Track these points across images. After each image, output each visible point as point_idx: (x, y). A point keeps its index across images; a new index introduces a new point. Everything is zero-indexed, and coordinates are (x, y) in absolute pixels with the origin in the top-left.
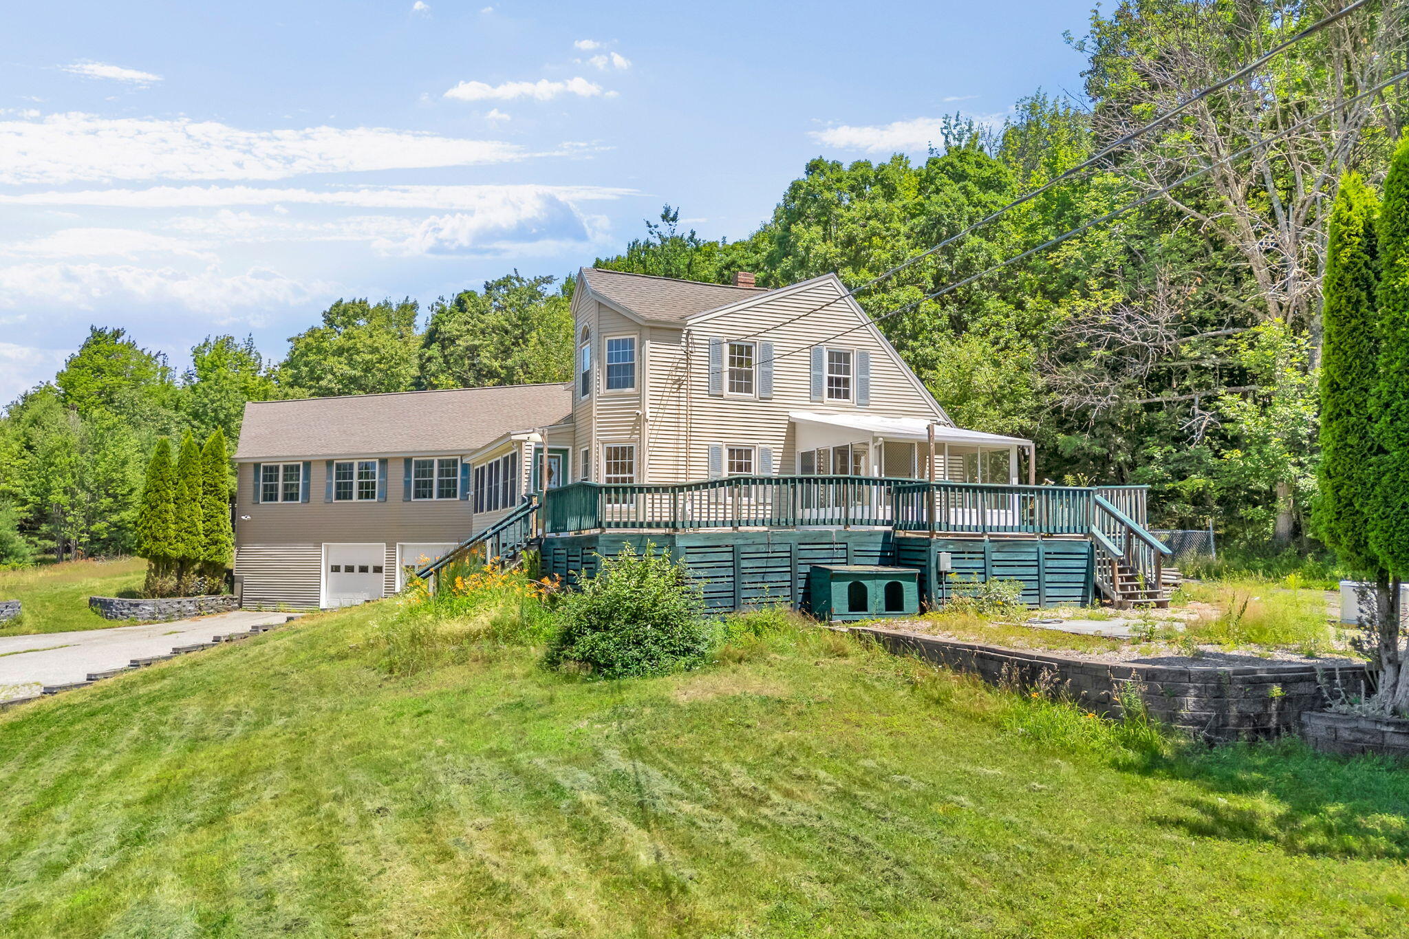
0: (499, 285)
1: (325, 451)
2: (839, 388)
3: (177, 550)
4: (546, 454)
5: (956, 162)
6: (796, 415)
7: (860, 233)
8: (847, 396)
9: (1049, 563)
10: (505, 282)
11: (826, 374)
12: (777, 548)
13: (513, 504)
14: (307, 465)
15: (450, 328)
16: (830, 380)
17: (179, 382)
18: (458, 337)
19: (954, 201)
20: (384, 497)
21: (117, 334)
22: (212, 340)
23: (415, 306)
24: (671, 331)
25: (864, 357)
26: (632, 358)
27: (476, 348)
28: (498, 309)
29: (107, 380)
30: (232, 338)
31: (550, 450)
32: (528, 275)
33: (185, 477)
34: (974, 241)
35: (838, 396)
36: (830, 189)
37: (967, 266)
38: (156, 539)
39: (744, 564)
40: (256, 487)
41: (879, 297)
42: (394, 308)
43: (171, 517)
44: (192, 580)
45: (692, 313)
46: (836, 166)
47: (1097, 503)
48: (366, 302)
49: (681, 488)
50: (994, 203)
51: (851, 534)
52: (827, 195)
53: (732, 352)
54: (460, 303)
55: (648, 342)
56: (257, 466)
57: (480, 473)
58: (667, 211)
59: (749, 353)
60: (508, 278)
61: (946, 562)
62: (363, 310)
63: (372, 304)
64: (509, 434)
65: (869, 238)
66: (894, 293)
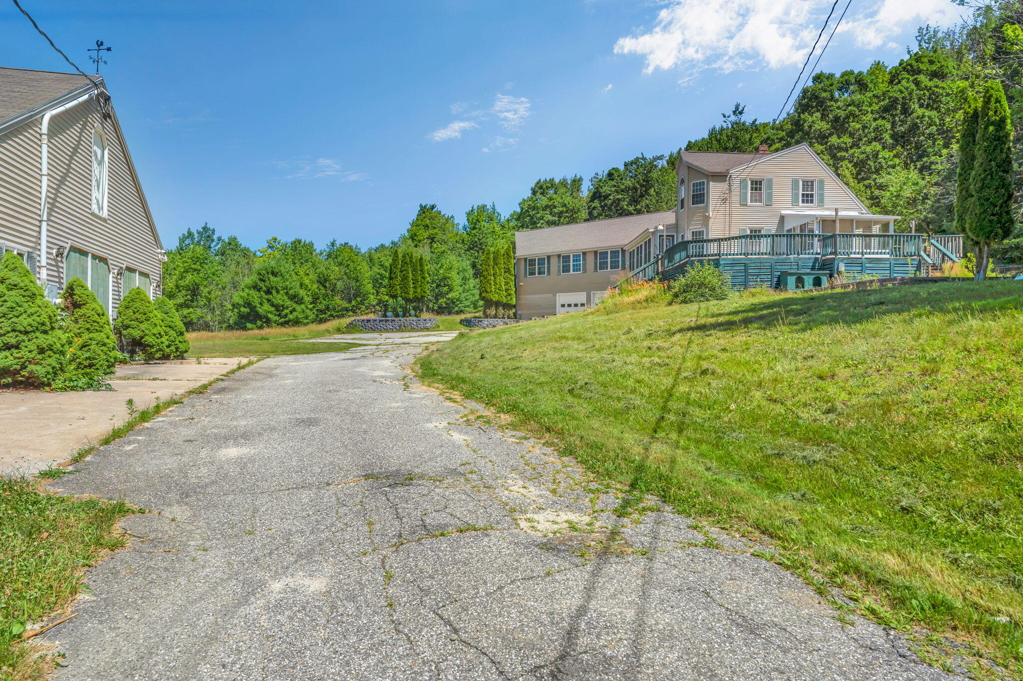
0: (632, 163)
1: (557, 250)
2: (808, 198)
3: (495, 298)
4: (665, 238)
5: (914, 63)
6: (784, 212)
7: (842, 114)
8: (812, 202)
9: (896, 269)
10: (635, 162)
11: (801, 192)
12: (765, 264)
13: (649, 261)
14: (549, 257)
15: (606, 190)
16: (803, 195)
17: (461, 231)
18: (610, 195)
19: (907, 88)
20: (585, 270)
21: (433, 207)
22: (475, 207)
23: (581, 179)
24: (721, 177)
25: (821, 182)
26: (704, 190)
27: (619, 200)
28: (631, 177)
29: (431, 231)
30: (486, 206)
31: (667, 236)
32: (649, 156)
33: (497, 265)
34: (920, 111)
35: (807, 202)
36: (825, 91)
37: (914, 127)
38: (487, 292)
39: (750, 271)
40: (526, 269)
41: (852, 151)
42: (569, 182)
43: (492, 282)
44: (501, 311)
45: (733, 167)
46: (831, 76)
47: (932, 244)
48: (553, 180)
49: (722, 240)
50: (937, 87)
51: (800, 259)
52: (824, 95)
53: (752, 184)
54: (610, 175)
55: (711, 183)
56: (525, 259)
57: (632, 254)
58: (737, 107)
59: (761, 184)
60: (637, 159)
61: (842, 268)
62: (552, 185)
63: (557, 181)
64: (648, 229)
65: (847, 117)
66: (863, 148)
